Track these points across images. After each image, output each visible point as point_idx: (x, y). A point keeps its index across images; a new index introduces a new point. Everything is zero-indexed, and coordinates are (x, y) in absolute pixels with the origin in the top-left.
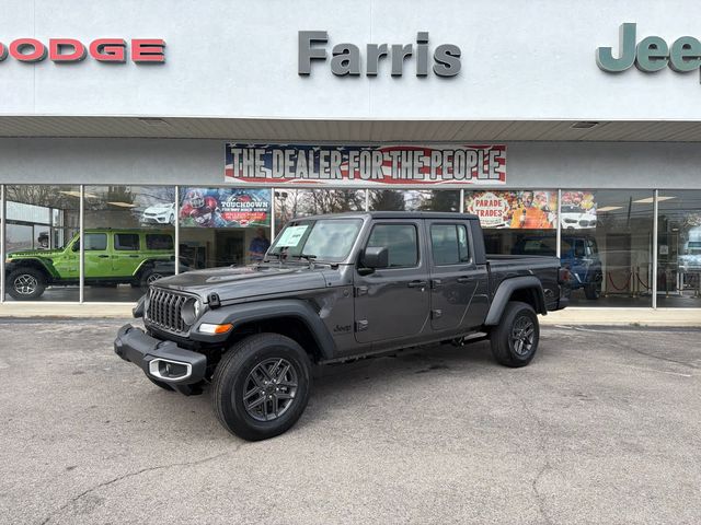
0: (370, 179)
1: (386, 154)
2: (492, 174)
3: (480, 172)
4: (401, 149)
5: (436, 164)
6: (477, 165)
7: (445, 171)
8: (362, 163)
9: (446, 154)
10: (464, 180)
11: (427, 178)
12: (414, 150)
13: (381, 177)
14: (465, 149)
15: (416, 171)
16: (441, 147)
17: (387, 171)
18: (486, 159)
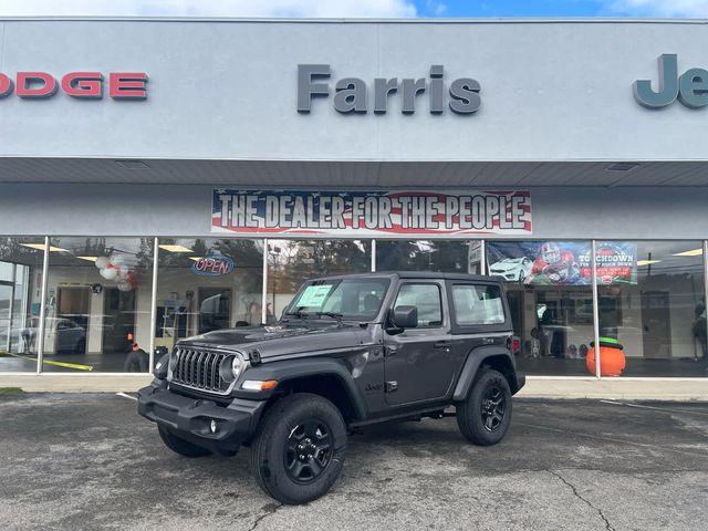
0: (377, 228)
1: (395, 201)
2: (516, 224)
3: (503, 221)
4: (411, 195)
5: (451, 212)
6: (499, 212)
7: (462, 220)
8: (368, 210)
9: (463, 201)
10: (485, 230)
11: (442, 227)
12: (426, 196)
13: (389, 226)
14: (484, 195)
15: (429, 219)
16: (457, 193)
17: (396, 219)
18: (509, 205)
